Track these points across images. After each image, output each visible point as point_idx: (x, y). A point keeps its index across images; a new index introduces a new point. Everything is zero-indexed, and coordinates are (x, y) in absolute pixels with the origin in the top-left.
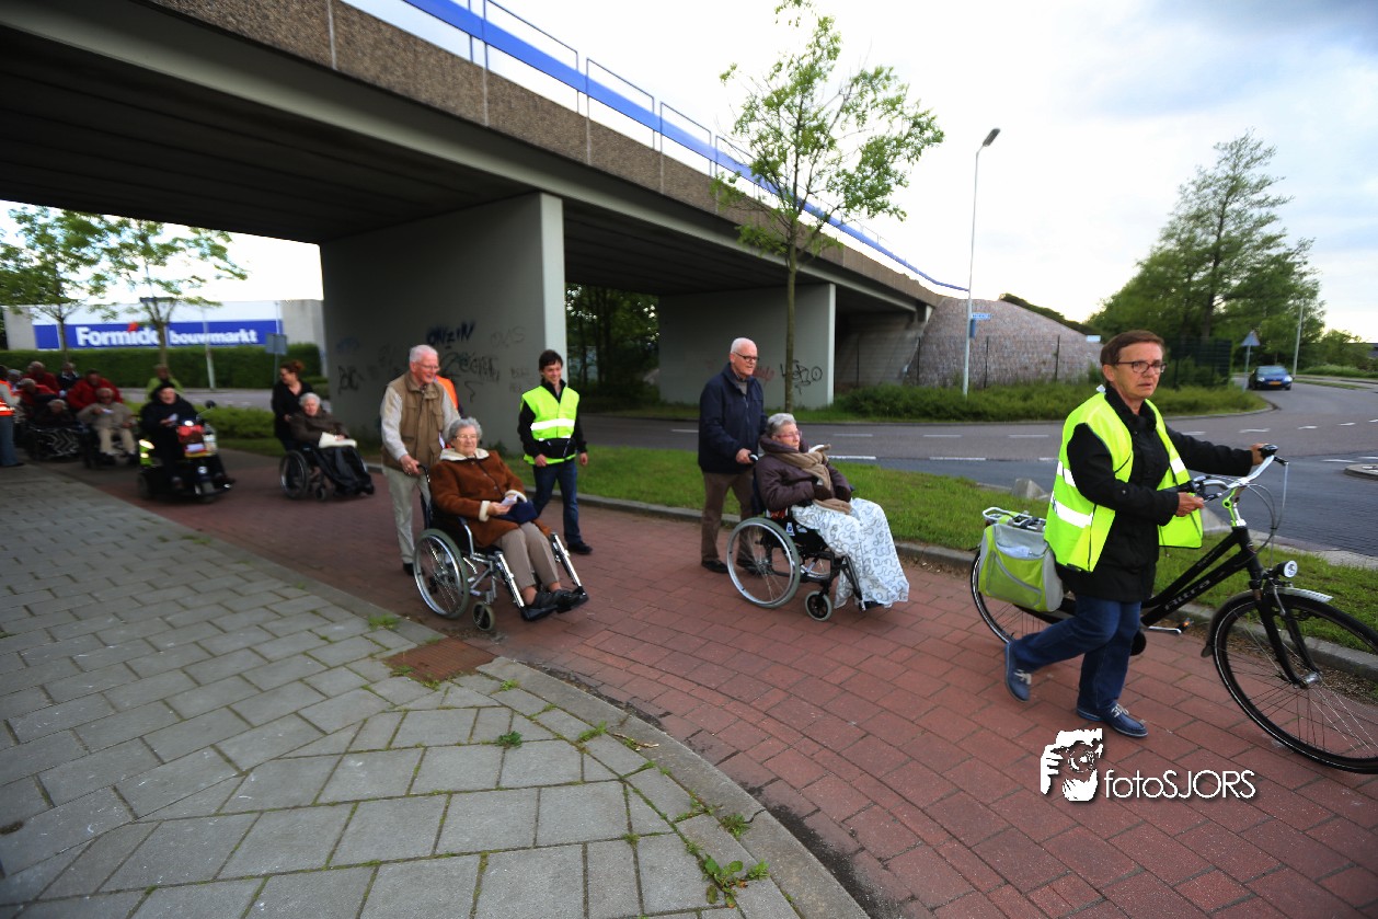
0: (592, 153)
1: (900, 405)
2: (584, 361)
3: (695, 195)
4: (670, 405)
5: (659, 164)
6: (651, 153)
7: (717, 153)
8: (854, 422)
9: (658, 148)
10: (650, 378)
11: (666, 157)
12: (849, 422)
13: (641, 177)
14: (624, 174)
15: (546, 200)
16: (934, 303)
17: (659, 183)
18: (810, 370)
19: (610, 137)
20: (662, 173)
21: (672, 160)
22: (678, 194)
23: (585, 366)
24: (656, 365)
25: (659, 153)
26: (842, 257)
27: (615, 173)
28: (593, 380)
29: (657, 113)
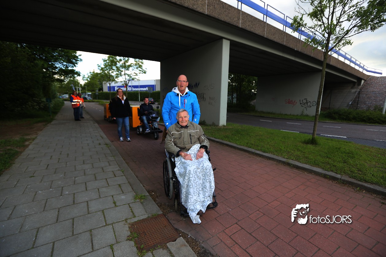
0: (241, 23)
1: (351, 116)
2: (232, 97)
3: (277, 38)
4: (259, 112)
5: (265, 27)
6: (262, 23)
7: (286, 22)
8: (330, 122)
9: (265, 21)
10: (252, 103)
11: (268, 24)
12: (327, 121)
13: (258, 31)
14: (252, 30)
15: (224, 41)
16: (365, 79)
17: (265, 34)
18: (312, 102)
19: (248, 17)
20: (266, 30)
21: (270, 25)
22: (271, 37)
23: (232, 98)
24: (254, 99)
25: (266, 23)
26: (331, 61)
27: (249, 30)
28: (234, 103)
29: (266, 8)
